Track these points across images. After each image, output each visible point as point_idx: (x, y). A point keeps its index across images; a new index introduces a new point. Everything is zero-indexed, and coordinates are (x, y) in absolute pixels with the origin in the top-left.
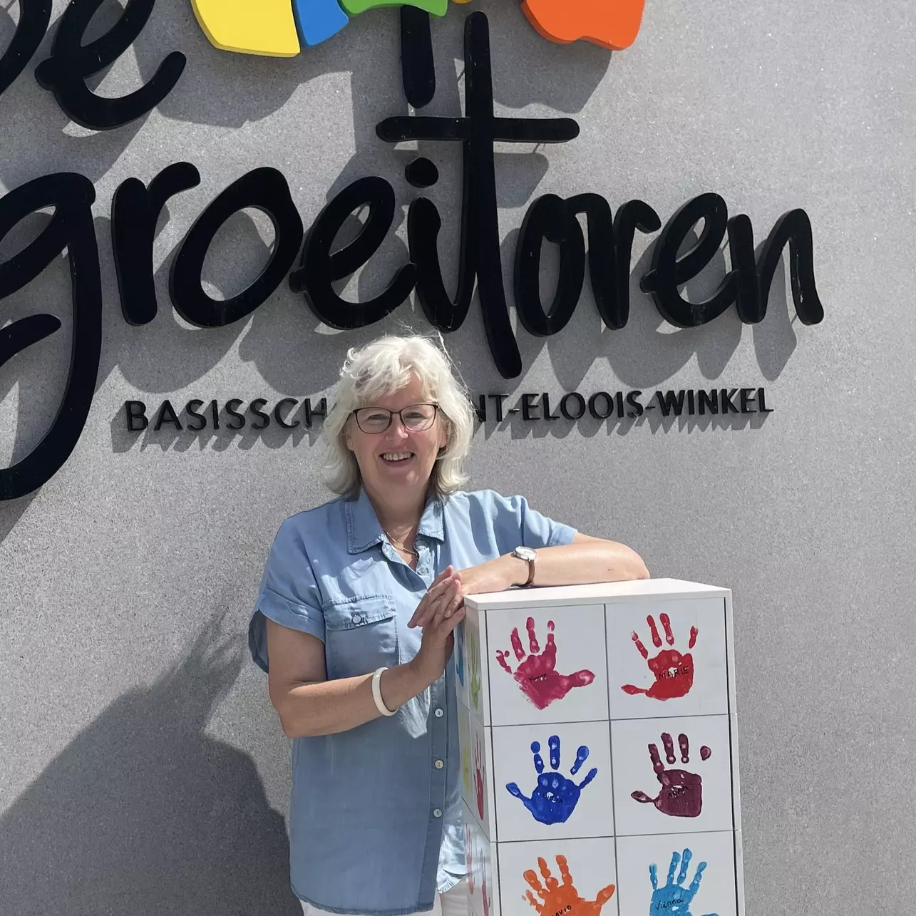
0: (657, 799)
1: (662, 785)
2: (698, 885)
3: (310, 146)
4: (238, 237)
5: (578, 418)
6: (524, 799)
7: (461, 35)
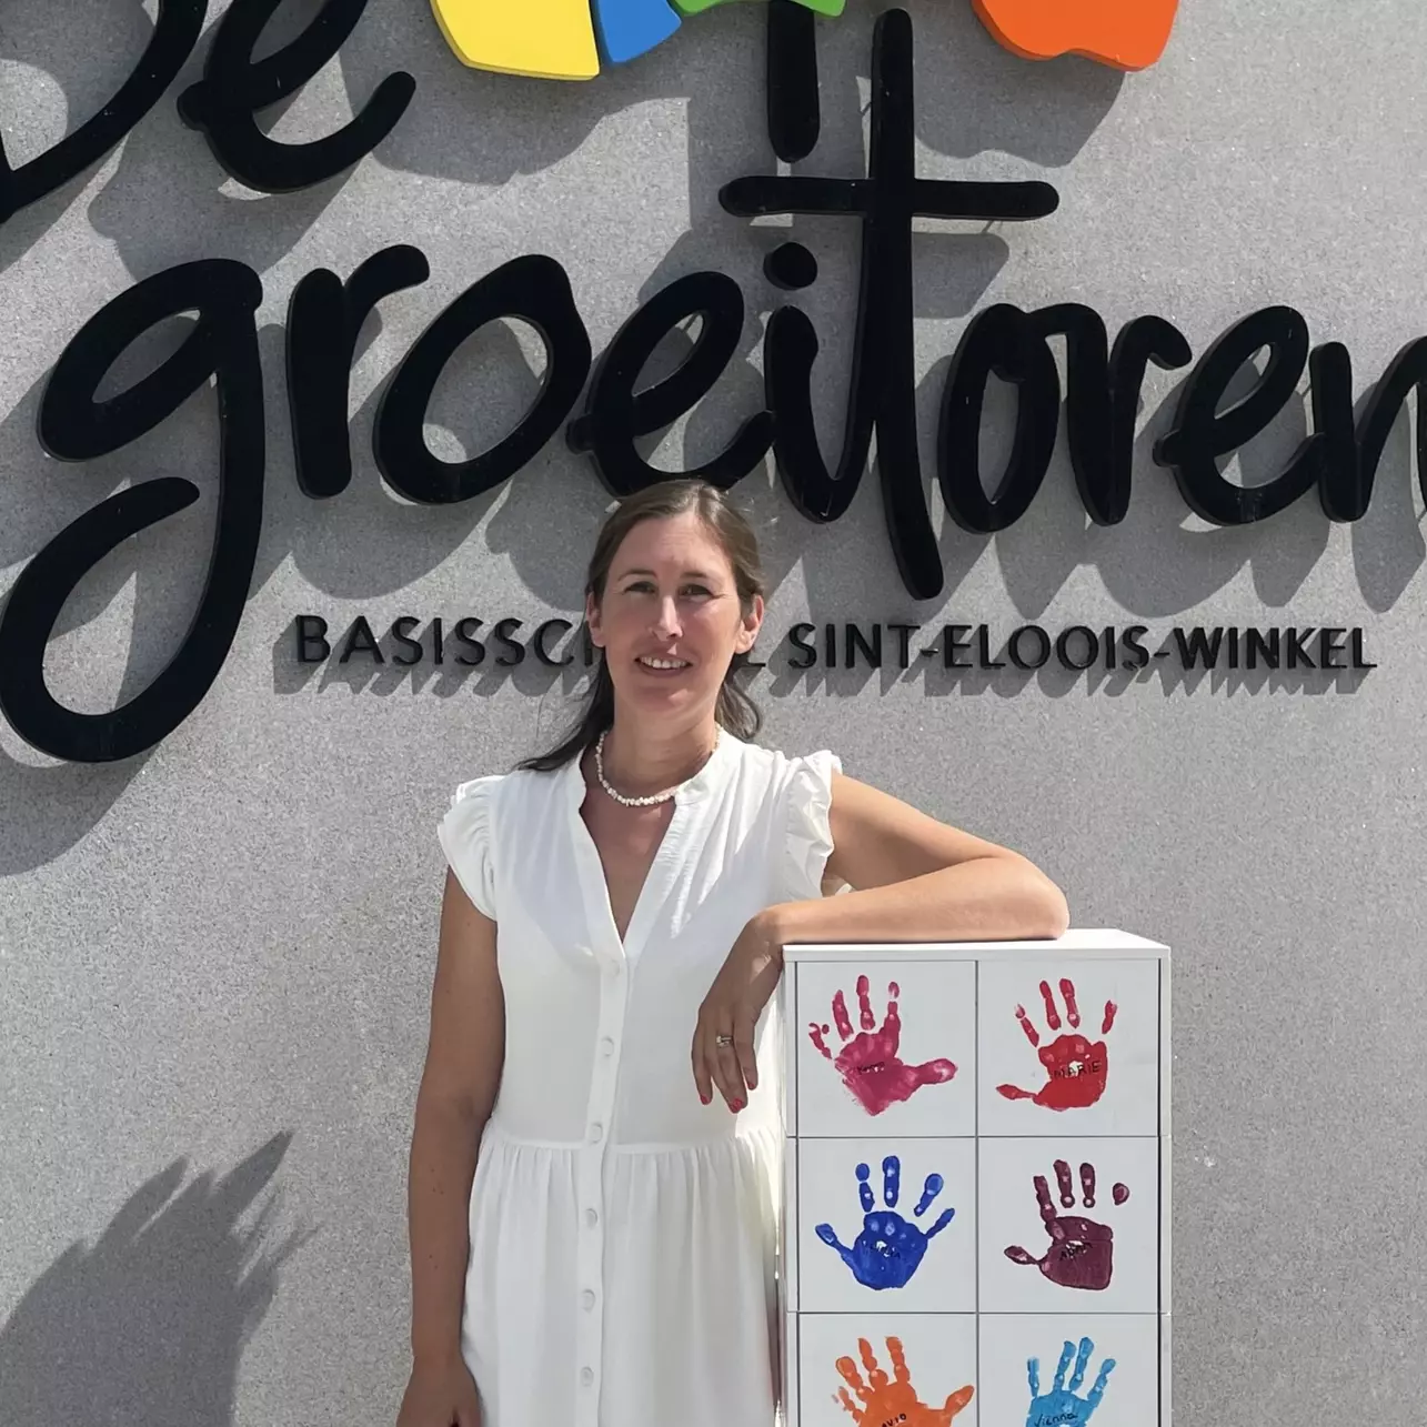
0: (1043, 1261)
1: (1051, 1239)
2: (1100, 1394)
3: (610, 220)
4: (487, 362)
5: (1037, 667)
6: (841, 1249)
7: (868, 44)
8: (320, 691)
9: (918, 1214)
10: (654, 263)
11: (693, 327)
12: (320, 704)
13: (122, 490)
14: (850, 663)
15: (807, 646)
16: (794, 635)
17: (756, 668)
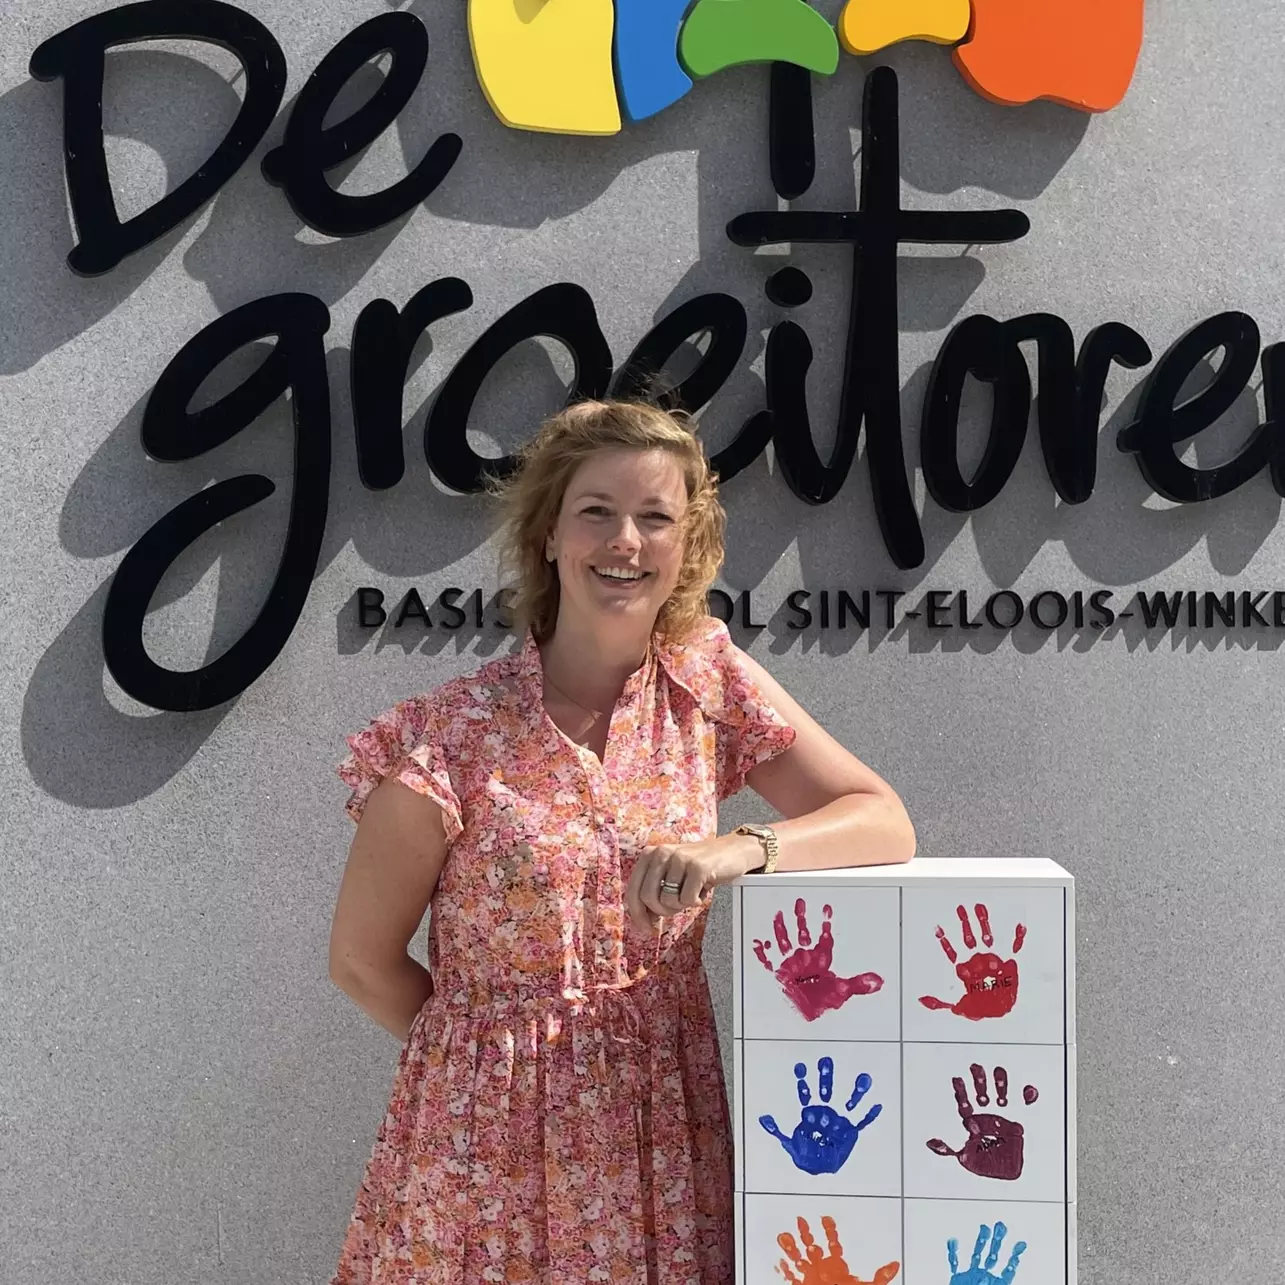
0: (961, 1153)
1: (969, 1134)
2: (1013, 1272)
3: (632, 252)
4: (524, 374)
5: (1012, 627)
6: (782, 1137)
7: (860, 101)
8: (377, 652)
9: (849, 1109)
11: (701, 342)
12: (378, 662)
13: (212, 485)
14: (842, 624)
15: (804, 610)
16: (792, 600)
17: (759, 629)
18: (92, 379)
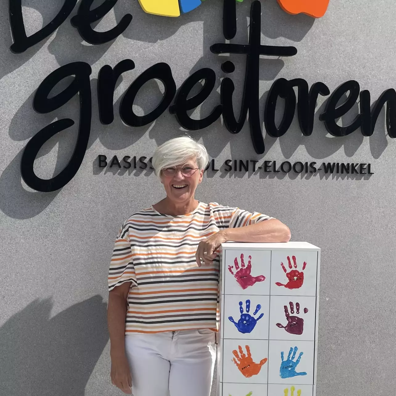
0: (286, 327)
1: (288, 322)
2: (299, 361)
3: (182, 54)
4: (149, 90)
5: (288, 172)
6: (235, 323)
7: (249, 10)
8: (105, 174)
9: (254, 315)
10: (193, 65)
11: (203, 82)
12: (104, 178)
13: (54, 121)
14: (240, 170)
15: (230, 165)
16: (227, 162)
17: (217, 171)
18: (17, 86)
